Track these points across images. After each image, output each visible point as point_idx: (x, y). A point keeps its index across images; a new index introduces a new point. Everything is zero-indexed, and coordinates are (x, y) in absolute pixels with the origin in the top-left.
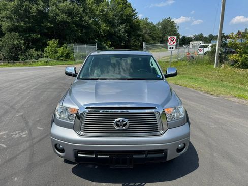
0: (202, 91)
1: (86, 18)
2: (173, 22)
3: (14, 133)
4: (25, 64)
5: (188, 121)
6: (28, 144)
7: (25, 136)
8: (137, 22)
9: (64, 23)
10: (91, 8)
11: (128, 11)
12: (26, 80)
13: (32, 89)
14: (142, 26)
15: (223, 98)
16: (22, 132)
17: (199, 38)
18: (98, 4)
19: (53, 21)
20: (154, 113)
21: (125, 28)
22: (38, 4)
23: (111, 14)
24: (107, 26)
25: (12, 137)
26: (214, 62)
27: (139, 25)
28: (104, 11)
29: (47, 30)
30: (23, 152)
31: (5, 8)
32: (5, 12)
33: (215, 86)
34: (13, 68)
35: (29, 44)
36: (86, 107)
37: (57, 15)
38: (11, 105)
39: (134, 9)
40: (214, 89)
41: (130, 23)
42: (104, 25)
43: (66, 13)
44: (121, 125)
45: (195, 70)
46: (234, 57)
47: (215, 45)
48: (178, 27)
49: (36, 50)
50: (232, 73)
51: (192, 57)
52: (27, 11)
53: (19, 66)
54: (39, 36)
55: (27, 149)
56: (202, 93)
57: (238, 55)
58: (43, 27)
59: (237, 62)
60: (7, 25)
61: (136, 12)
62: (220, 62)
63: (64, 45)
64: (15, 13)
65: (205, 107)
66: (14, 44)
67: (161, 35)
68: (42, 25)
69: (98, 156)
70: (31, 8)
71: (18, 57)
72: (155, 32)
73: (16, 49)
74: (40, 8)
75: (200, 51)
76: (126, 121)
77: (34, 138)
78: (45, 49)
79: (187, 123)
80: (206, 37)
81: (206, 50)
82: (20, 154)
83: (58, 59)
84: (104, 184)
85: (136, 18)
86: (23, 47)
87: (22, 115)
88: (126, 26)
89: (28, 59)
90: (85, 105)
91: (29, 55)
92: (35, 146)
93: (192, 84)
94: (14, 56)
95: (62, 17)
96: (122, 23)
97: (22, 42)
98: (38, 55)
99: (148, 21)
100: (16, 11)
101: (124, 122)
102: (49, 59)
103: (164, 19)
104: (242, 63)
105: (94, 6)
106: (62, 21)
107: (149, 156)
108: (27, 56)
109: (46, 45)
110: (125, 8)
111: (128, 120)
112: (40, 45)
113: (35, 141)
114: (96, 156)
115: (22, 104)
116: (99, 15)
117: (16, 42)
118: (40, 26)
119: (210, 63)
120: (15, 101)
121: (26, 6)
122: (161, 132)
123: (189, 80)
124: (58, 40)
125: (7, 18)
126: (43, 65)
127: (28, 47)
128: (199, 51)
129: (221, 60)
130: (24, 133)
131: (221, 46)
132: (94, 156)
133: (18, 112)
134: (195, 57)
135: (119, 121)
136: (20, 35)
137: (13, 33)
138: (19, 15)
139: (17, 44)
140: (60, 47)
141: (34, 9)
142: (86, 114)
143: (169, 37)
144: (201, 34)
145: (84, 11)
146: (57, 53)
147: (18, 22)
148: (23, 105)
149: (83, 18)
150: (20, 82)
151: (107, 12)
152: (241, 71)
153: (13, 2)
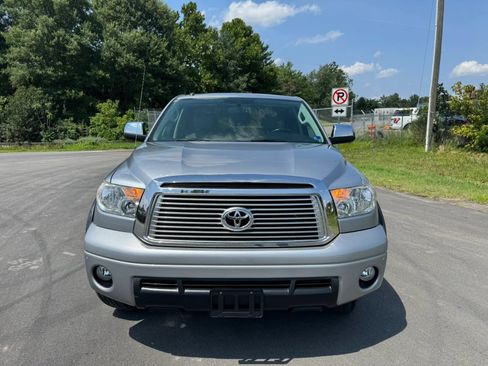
0: (403, 191)
1: (174, 61)
2: (341, 71)
3: (15, 262)
4: (52, 147)
5: (382, 222)
6: (40, 283)
7: (36, 267)
8: (272, 70)
9: (131, 70)
10: (183, 43)
11: (254, 49)
12: (51, 173)
13: (60, 187)
14: (280, 78)
15: (448, 203)
16: (31, 260)
17: (392, 101)
18: (196, 35)
19: (110, 65)
20: (309, 197)
21: (248, 82)
22: (82, 35)
23: (221, 55)
24: (213, 78)
25: (10, 269)
26: (423, 141)
27: (275, 77)
28: (207, 48)
29: (97, 81)
30: (28, 296)
31: (19, 41)
32: (18, 49)
33: (428, 182)
34: (28, 153)
35: (61, 108)
36: (162, 183)
37: (118, 54)
38: (14, 213)
39: (264, 46)
40: (428, 187)
41: (258, 72)
42: (209, 75)
43: (134, 52)
44: (237, 222)
45: (388, 157)
46: (464, 130)
47: (426, 108)
48: (351, 81)
49: (75, 121)
50: (461, 160)
51: (380, 133)
52: (61, 47)
53: (39, 150)
54: (81, 94)
55: (36, 292)
56: (402, 194)
57: (472, 126)
58: (89, 77)
59: (468, 139)
60: (21, 72)
61: (268, 51)
62: (436, 141)
63: (130, 112)
64: (36, 51)
65: (410, 218)
66: (31, 109)
67: (318, 96)
68: (88, 73)
69: (186, 291)
70: (68, 41)
71: (39, 134)
72: (306, 90)
73: (36, 119)
74: (86, 41)
75: (396, 121)
76: (248, 214)
77: (55, 272)
78: (93, 119)
79: (380, 226)
80: (404, 101)
81: (407, 119)
82: (21, 300)
83: (117, 138)
84: (200, 360)
85: (269, 64)
86: (50, 115)
87: (35, 231)
88: (250, 77)
89: (57, 138)
90: (159, 180)
91: (61, 131)
92: (55, 286)
93: (382, 179)
94: (31, 133)
95: (127, 58)
96: (242, 73)
97: (48, 104)
98: (77, 130)
99: (293, 69)
100: (39, 47)
101: (243, 214)
102: (99, 138)
103: (323, 65)
104: (481, 142)
105: (188, 40)
106: (127, 66)
107: (298, 291)
108: (56, 133)
109: (94, 111)
110: (249, 45)
111: (253, 212)
112: (82, 112)
113: (56, 276)
114: (181, 291)
115: (37, 211)
116: (198, 56)
117: (36, 105)
118: (84, 75)
119: (415, 145)
120: (24, 207)
121: (59, 38)
122: (326, 239)
123: (376, 173)
124: (117, 102)
125: (22, 60)
126: (87, 149)
127: (60, 116)
128: (392, 122)
129: (439, 137)
130: (35, 262)
131: (437, 110)
132: (177, 290)
133: (27, 225)
134: (385, 132)
135: (232, 214)
136: (45, 93)
137: (32, 88)
138: (45, 54)
139: (39, 109)
140: (121, 116)
141: (73, 44)
142: (161, 197)
143: (334, 90)
144: (396, 95)
145: (168, 47)
146: (116, 126)
147: (42, 68)
148: (40, 214)
149: (168, 60)
150: (39, 175)
151: (213, 51)
152: (480, 157)
153: (33, 31)
